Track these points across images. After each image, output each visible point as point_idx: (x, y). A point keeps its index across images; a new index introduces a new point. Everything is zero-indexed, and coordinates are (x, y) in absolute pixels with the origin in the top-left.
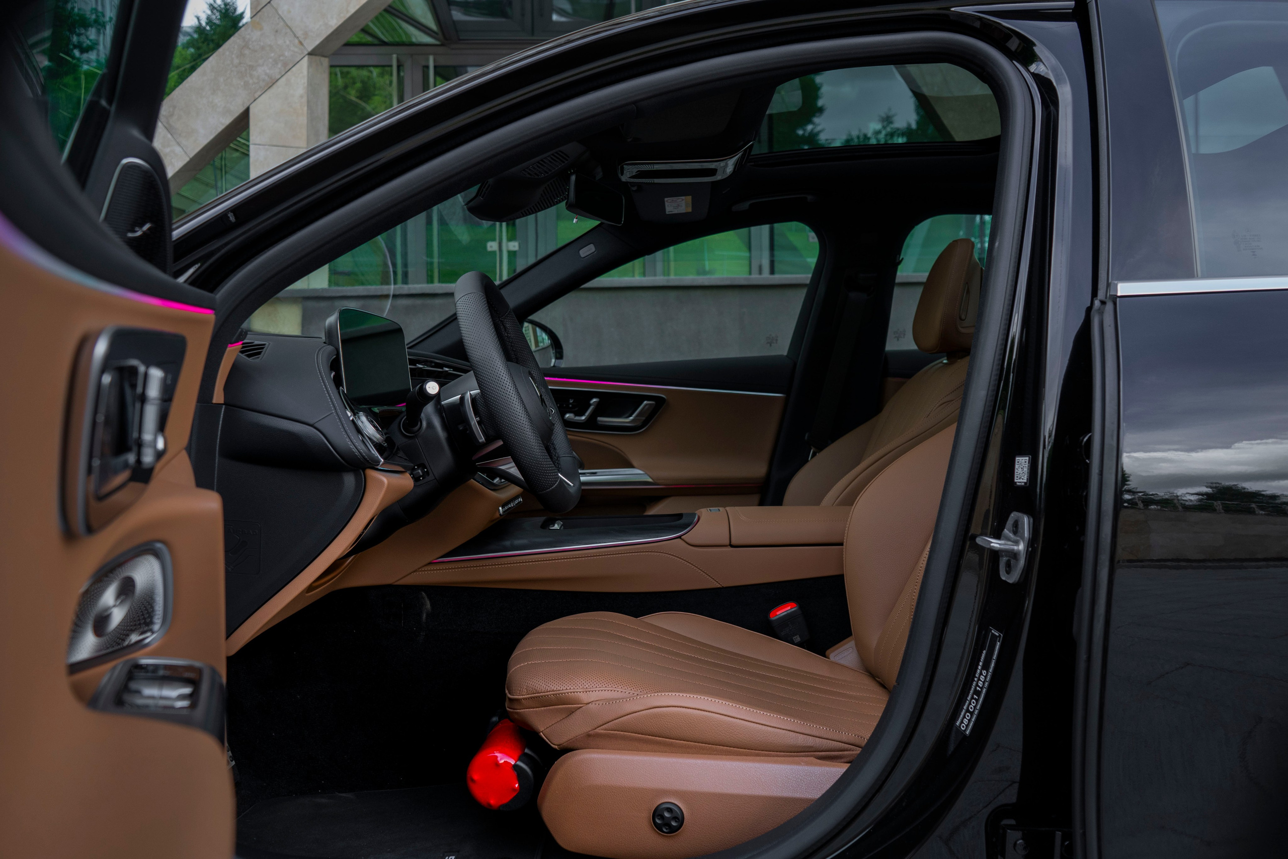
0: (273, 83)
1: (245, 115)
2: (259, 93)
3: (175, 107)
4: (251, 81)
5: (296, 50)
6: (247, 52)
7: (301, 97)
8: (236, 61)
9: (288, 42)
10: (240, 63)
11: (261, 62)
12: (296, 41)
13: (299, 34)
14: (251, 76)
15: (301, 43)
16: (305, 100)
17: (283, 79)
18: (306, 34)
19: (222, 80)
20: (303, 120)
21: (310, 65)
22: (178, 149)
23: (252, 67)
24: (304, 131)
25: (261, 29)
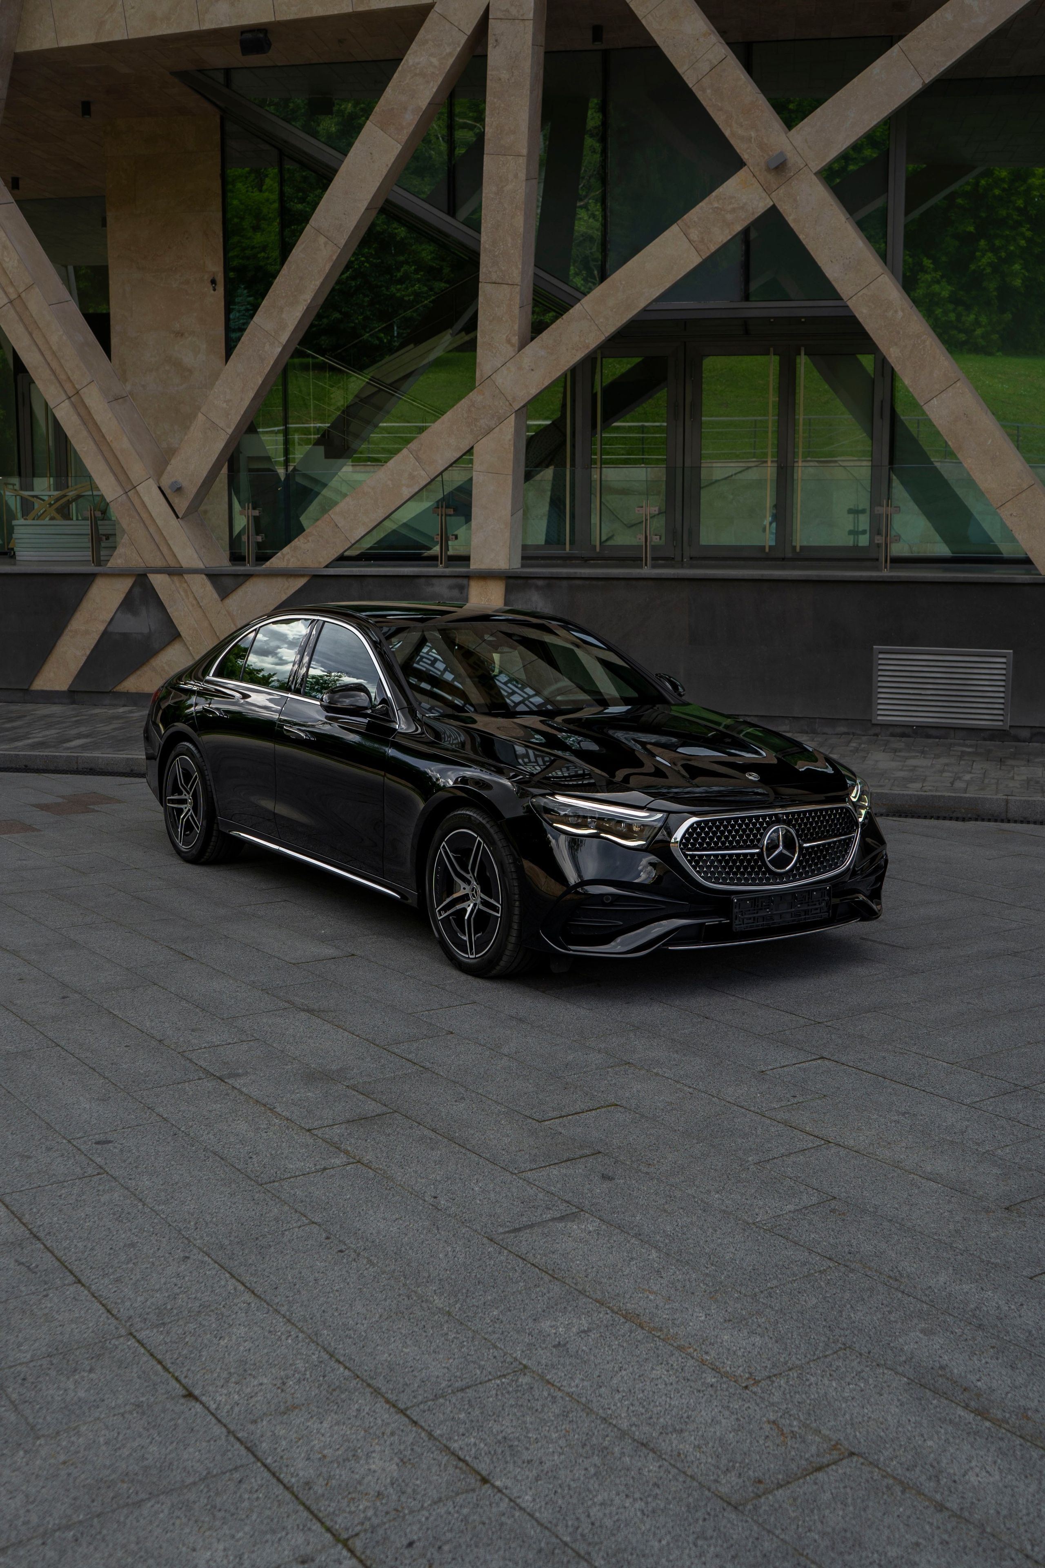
0: (491, 430)
1: (470, 450)
2: (480, 437)
3: (422, 445)
4: (475, 429)
5: (506, 408)
6: (473, 409)
7: (510, 440)
8: (465, 415)
9: (501, 403)
10: (468, 417)
11: (482, 416)
12: (507, 403)
13: (510, 398)
14: (475, 425)
15: (510, 404)
16: (512, 442)
17: (498, 428)
19: (454, 426)
20: (511, 456)
21: (516, 417)
22: (423, 473)
23: (476, 420)
24: (511, 464)
25: (484, 394)
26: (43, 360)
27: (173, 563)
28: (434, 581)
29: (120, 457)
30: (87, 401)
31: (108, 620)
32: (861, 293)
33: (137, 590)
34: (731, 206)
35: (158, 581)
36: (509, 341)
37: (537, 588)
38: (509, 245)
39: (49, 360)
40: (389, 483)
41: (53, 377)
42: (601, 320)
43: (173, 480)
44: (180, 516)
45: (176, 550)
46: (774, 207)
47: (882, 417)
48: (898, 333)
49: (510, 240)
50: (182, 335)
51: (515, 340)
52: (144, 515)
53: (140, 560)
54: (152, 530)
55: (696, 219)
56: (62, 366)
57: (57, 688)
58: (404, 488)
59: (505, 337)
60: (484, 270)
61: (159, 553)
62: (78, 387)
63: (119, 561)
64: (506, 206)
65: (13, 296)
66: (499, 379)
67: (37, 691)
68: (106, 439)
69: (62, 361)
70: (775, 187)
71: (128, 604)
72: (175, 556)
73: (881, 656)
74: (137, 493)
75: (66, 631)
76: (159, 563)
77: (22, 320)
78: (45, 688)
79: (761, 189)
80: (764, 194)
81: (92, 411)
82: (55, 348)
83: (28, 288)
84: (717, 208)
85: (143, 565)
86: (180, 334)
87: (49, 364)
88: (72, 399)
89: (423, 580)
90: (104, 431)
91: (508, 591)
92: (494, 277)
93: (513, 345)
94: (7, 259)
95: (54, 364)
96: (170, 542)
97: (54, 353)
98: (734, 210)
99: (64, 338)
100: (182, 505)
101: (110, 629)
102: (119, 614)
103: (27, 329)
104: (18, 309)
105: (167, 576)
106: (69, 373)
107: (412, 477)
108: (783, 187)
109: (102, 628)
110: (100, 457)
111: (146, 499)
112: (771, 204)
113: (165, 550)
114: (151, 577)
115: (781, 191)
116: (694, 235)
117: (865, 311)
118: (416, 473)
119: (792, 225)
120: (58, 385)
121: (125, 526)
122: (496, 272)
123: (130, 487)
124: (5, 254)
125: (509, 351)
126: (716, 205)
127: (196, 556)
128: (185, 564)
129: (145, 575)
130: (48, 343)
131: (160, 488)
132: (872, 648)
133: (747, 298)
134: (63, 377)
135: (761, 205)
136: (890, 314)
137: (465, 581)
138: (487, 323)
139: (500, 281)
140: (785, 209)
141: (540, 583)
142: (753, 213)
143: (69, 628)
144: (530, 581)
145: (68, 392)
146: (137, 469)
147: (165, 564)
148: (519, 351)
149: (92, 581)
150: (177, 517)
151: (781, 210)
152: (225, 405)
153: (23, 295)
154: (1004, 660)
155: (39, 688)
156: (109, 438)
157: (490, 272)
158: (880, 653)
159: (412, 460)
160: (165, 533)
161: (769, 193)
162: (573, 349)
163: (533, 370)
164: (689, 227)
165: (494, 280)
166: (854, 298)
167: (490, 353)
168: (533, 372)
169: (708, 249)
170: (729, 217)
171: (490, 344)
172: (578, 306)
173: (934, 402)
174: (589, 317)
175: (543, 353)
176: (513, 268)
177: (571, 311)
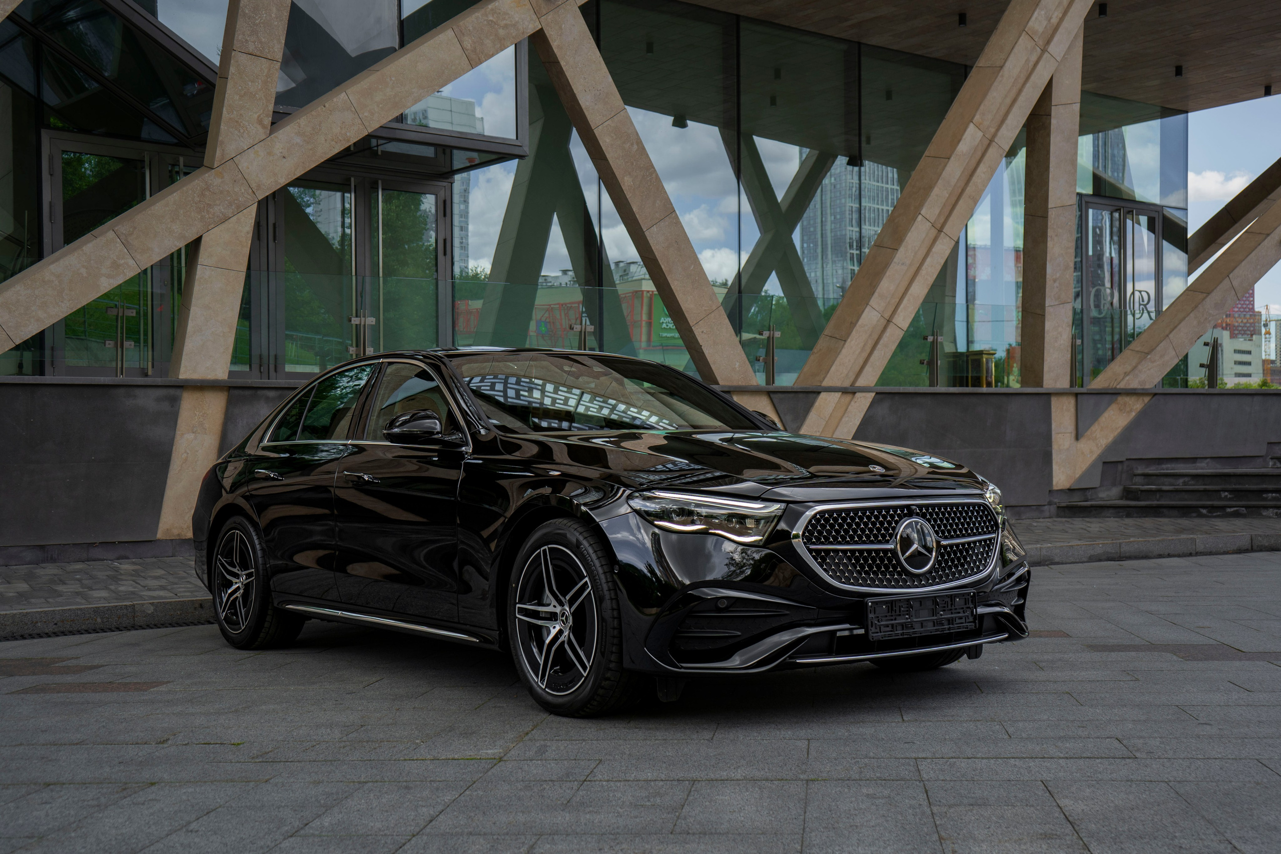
0: (226, 219)
1: (197, 242)
2: (212, 226)
3: (135, 228)
4: (207, 216)
5: (249, 197)
6: (207, 193)
7: (247, 235)
8: (197, 199)
9: (243, 191)
10: (200, 201)
11: (218, 202)
12: (250, 191)
13: (254, 185)
14: (208, 212)
15: (253, 192)
17: (235, 218)
18: (259, 187)
19: (181, 212)
20: (248, 250)
21: (258, 209)
22: (131, 262)
23: (209, 205)
25: (223, 177)
28: (138, 392)
32: (606, 124)
34: (505, 22)
36: (260, 122)
37: (267, 399)
40: (83, 271)
42: (366, 114)
46: (542, 29)
48: (632, 164)
49: (274, 10)
51: (268, 121)
55: (471, 28)
58: (103, 279)
59: (256, 116)
60: (240, 37)
66: (243, 163)
70: (545, 12)
79: (532, 12)
80: (534, 17)
84: (492, 21)
89: (122, 391)
91: (231, 404)
92: (251, 48)
93: (264, 127)
98: (506, 27)
107: (115, 266)
108: (551, 13)
112: (540, 27)
115: (550, 17)
116: (468, 43)
117: (608, 141)
118: (122, 262)
119: (556, 50)
122: (254, 42)
125: (261, 133)
126: (491, 18)
135: (531, 26)
136: (627, 146)
137: (177, 392)
138: (237, 97)
139: (258, 53)
140: (551, 34)
141: (272, 394)
142: (523, 33)
144: (260, 392)
148: (270, 134)
151: (547, 35)
157: (247, 40)
159: (119, 246)
161: (539, 16)
162: (333, 140)
163: (284, 157)
164: (463, 34)
165: (250, 52)
166: (600, 127)
167: (236, 132)
168: (284, 160)
169: (479, 59)
170: (502, 32)
171: (237, 122)
172: (343, 95)
173: (655, 229)
174: (354, 109)
175: (298, 140)
176: (275, 41)
177: (335, 100)
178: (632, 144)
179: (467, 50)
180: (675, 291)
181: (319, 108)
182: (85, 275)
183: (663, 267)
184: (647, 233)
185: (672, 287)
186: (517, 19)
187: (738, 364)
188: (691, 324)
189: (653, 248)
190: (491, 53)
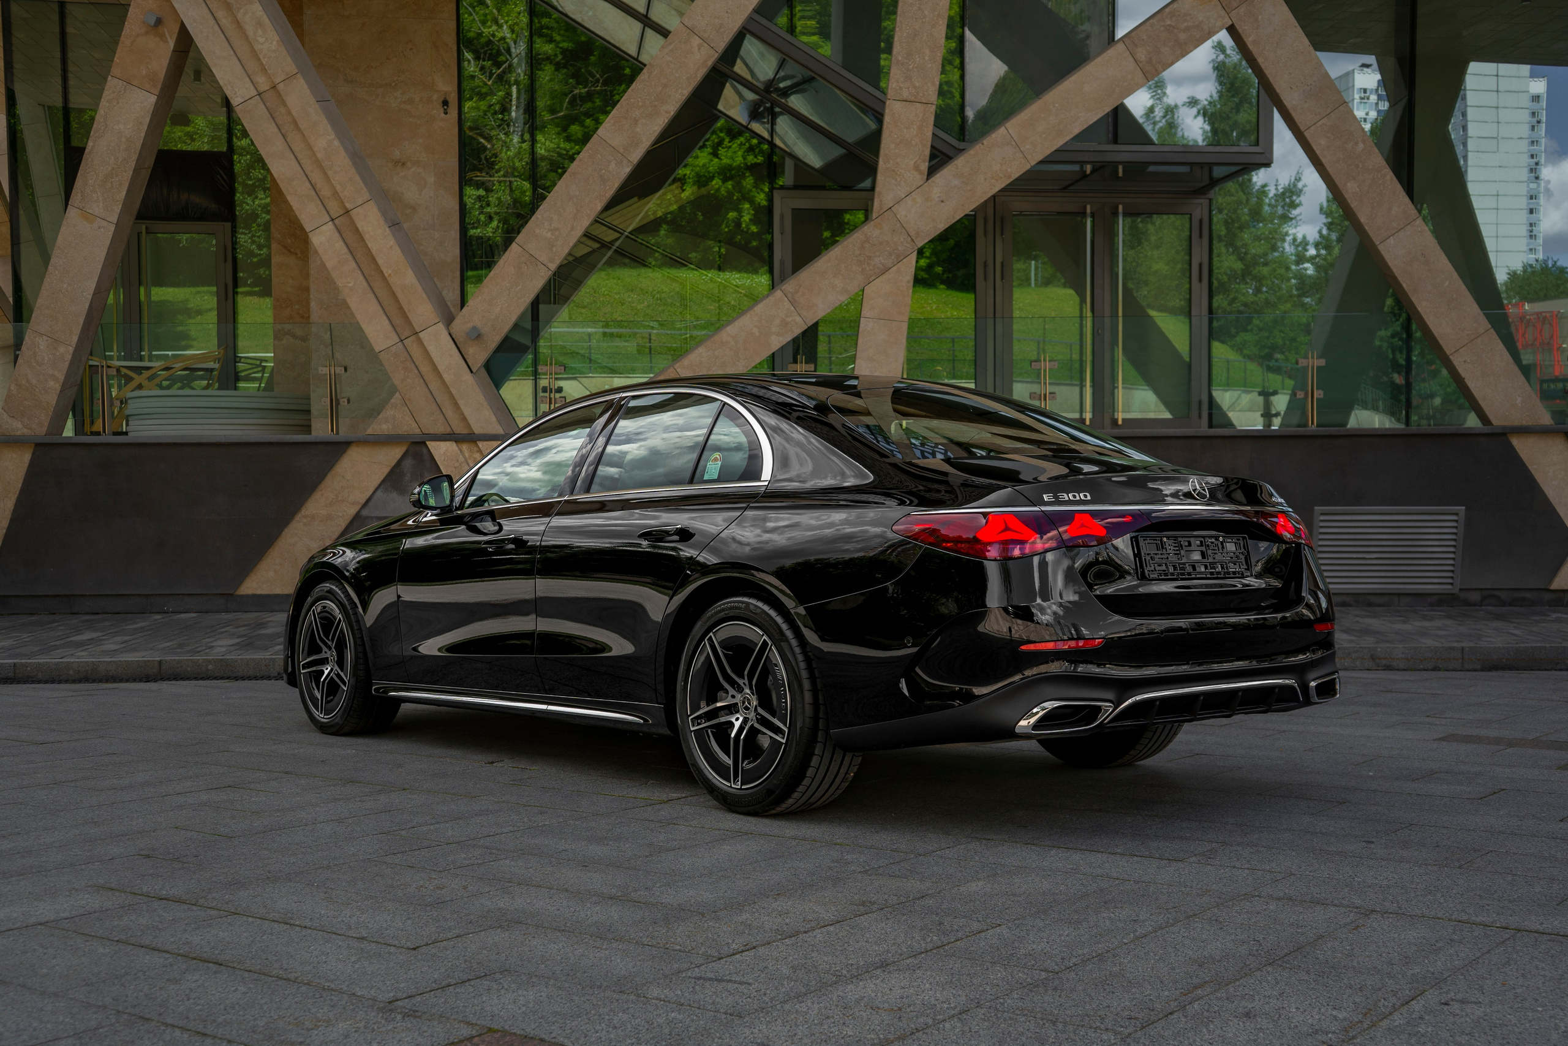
0: (887, 270)
1: (861, 294)
2: (873, 278)
3: (800, 286)
4: (868, 269)
5: (908, 245)
6: (867, 245)
7: (908, 282)
8: (857, 252)
9: (902, 240)
10: (860, 254)
11: (877, 254)
12: (909, 239)
13: (912, 233)
14: (868, 264)
15: (912, 240)
17: (895, 268)
18: (918, 234)
19: (843, 266)
21: (918, 256)
22: (798, 319)
23: (869, 257)
25: (881, 228)
26: (301, 171)
27: (459, 429)
29: (400, 296)
30: (360, 224)
31: (363, 501)
32: (1320, 123)
33: (408, 463)
34: (1186, 24)
35: (442, 451)
36: (916, 168)
38: (927, 58)
39: (308, 170)
40: (756, 331)
41: (313, 193)
42: (1028, 147)
43: (470, 325)
44: (474, 371)
45: (467, 411)
46: (1233, 26)
47: (1200, 280)
48: (1358, 167)
49: (927, 52)
50: (403, 164)
51: (924, 166)
52: (425, 369)
53: (414, 425)
54: (434, 386)
55: (1145, 37)
56: (327, 179)
57: (278, 591)
58: (774, 337)
59: (912, 162)
60: (894, 85)
61: (442, 416)
62: (348, 206)
63: (384, 427)
64: (926, 13)
65: (264, 86)
66: (901, 212)
67: (247, 596)
68: (382, 272)
69: (329, 173)
70: (1236, 5)
71: (394, 480)
72: (464, 419)
73: (1322, 518)
74: (420, 342)
75: (298, 517)
76: (441, 429)
77: (273, 118)
78: (259, 592)
79: (1220, 7)
80: (1223, 13)
81: (366, 237)
82: (319, 156)
83: (290, 78)
84: (1169, 25)
85: (418, 431)
86: (401, 163)
87: (307, 176)
88: (336, 221)
90: (380, 262)
92: (905, 94)
93: (921, 173)
94: (261, 40)
95: (316, 177)
96: (461, 402)
97: (319, 164)
98: (1187, 29)
99: (336, 143)
100: (479, 355)
101: (364, 513)
102: (379, 493)
103: (280, 130)
104: (268, 104)
105: (454, 444)
106: (338, 188)
107: (784, 323)
109: (352, 511)
110: (371, 295)
111: (431, 349)
112: (1230, 23)
113: (449, 412)
114: (430, 444)
117: (1323, 143)
118: (790, 319)
120: (320, 203)
121: (397, 381)
122: (908, 88)
123: (407, 334)
124: (260, 32)
125: (918, 178)
126: (1168, 22)
127: (494, 419)
128: (477, 429)
129: (424, 443)
130: (310, 148)
131: (450, 334)
132: (1313, 510)
133: (1115, 141)
134: (326, 192)
135: (1219, 24)
136: (1349, 146)
138: (893, 146)
139: (913, 99)
140: (1245, 29)
142: (1209, 33)
143: (303, 512)
145: (331, 213)
146: (422, 311)
147: (448, 430)
148: (928, 179)
149: (344, 452)
150: (472, 372)
151: (1240, 31)
152: (549, 235)
153: (281, 87)
154: (1454, 518)
155: (250, 592)
156: (387, 272)
157: (901, 88)
158: (1322, 514)
159: (787, 304)
160: (454, 391)
161: (1228, 11)
162: (993, 178)
163: (942, 201)
164: (1136, 45)
165: (905, 98)
166: (1312, 128)
167: (893, 181)
168: (943, 204)
169: (1156, 70)
170: (1182, 36)
171: (894, 171)
172: (1002, 130)
173: (1391, 241)
174: (1014, 143)
175: (956, 182)
176: (929, 84)
177: (993, 136)
178: (1357, 143)
179: (1141, 62)
180: (1422, 314)
181: (977, 147)
182: (757, 334)
183: (1404, 285)
184: (1381, 248)
185: (1419, 309)
186: (1201, 19)
187: (1519, 400)
188: (1448, 352)
189: (1390, 264)
190: (1170, 62)
